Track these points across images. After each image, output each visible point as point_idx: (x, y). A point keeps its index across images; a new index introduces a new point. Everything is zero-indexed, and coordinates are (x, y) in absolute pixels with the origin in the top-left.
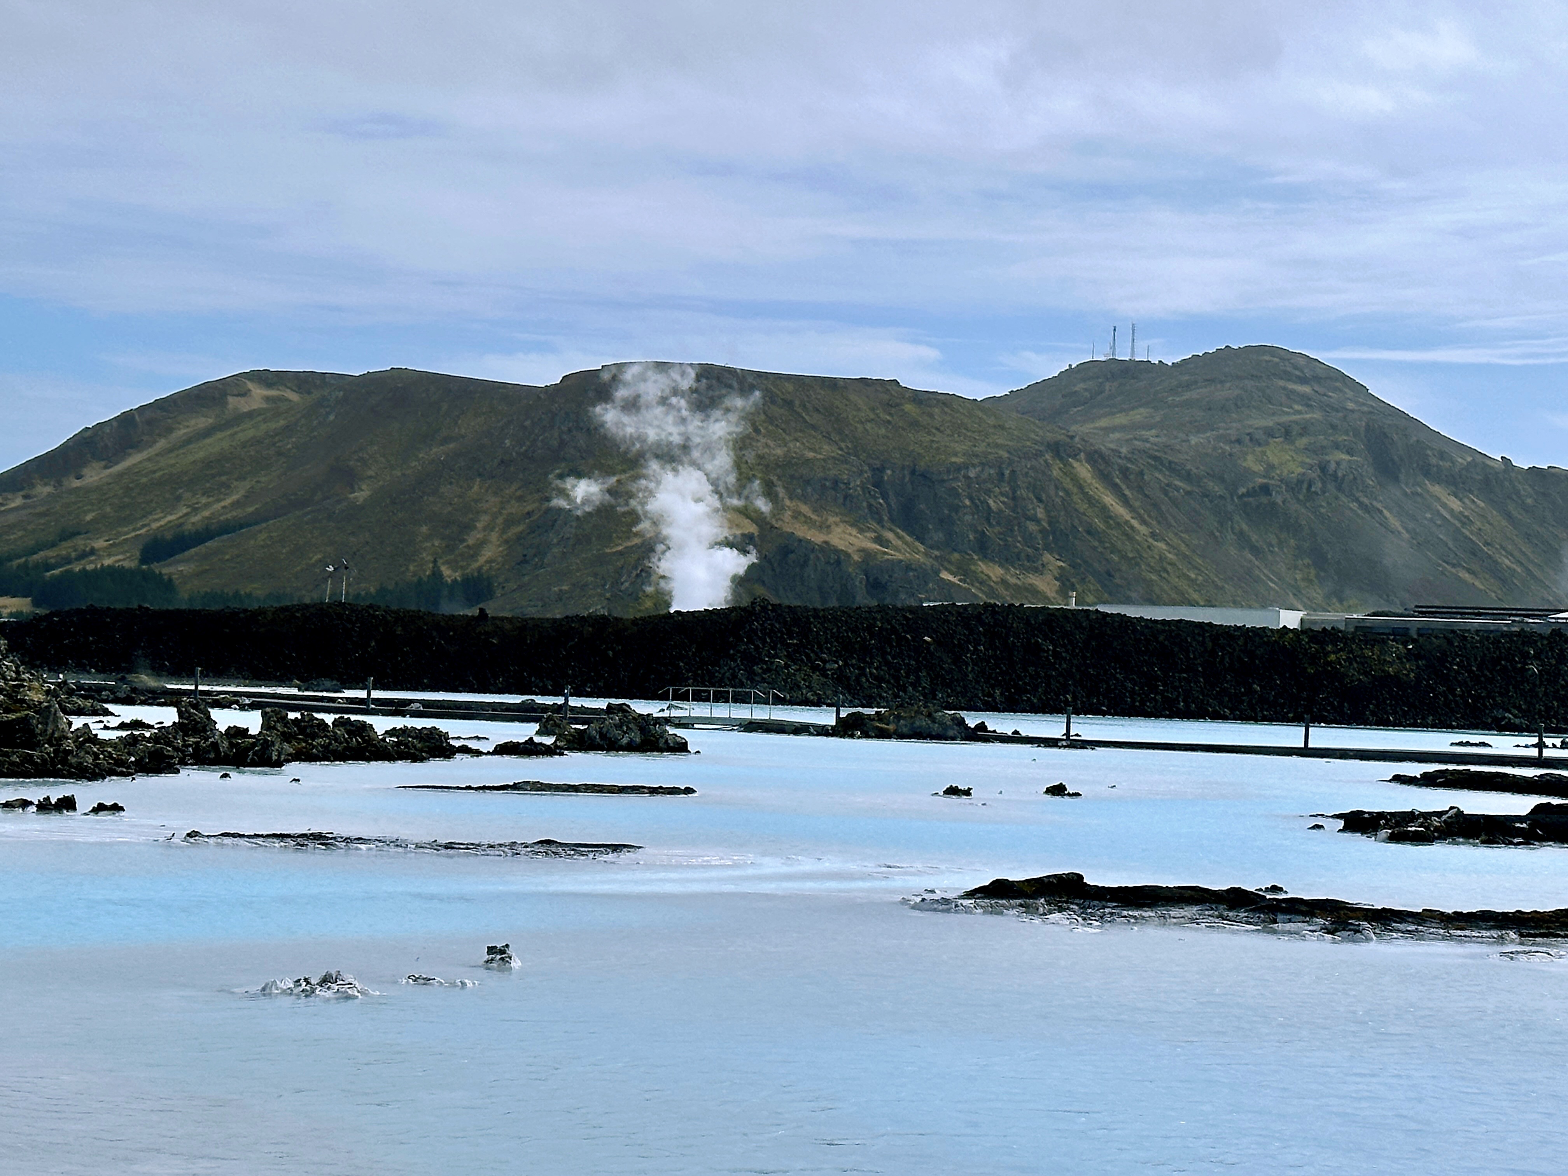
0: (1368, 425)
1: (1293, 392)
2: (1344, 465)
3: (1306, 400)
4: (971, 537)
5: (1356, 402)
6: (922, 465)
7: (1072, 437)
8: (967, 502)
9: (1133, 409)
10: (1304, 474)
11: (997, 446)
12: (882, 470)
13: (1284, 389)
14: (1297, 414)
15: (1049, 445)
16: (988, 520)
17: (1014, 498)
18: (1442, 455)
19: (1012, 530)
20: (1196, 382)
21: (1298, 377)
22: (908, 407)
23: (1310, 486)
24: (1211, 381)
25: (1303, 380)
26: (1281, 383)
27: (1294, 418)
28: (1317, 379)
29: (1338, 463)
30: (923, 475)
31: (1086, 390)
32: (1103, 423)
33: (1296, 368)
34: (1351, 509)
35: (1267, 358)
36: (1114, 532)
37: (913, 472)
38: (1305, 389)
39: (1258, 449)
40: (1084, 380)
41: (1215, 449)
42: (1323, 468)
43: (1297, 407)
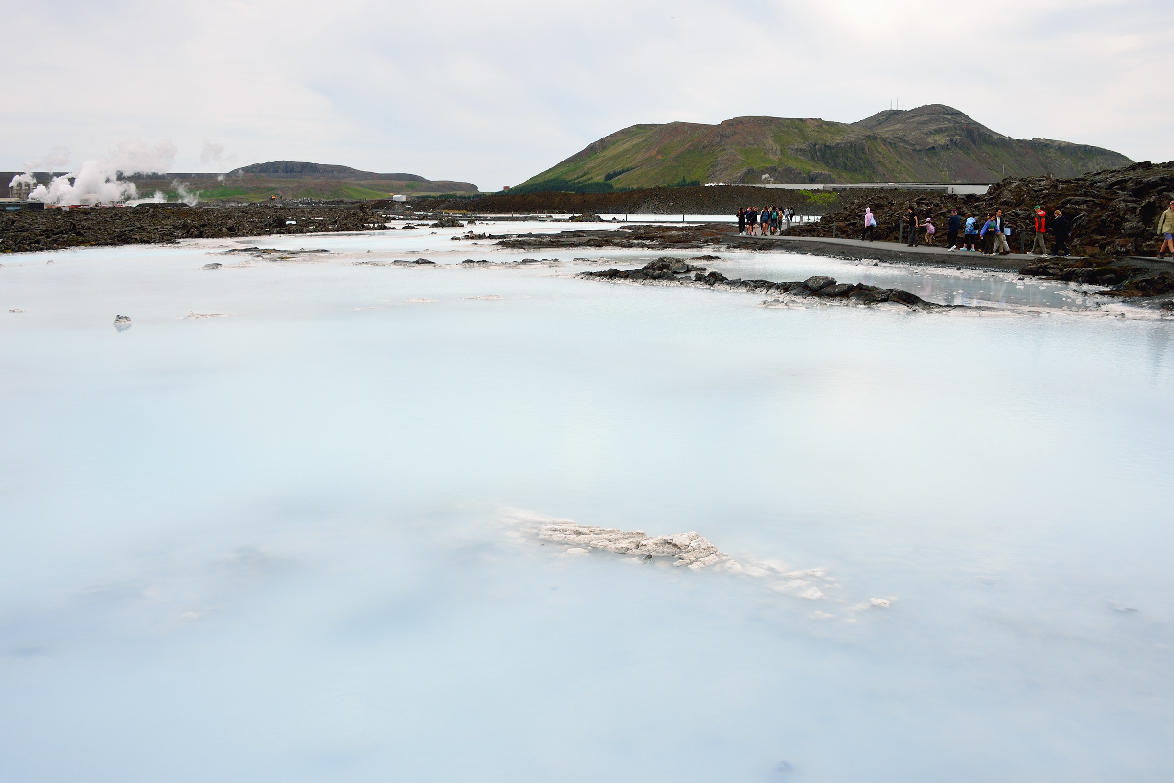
0: (966, 127)
1: (945, 118)
2: (958, 140)
3: (949, 120)
4: (842, 165)
5: (965, 120)
6: (827, 144)
7: (874, 134)
8: (841, 154)
9: (896, 124)
10: (946, 143)
11: (850, 137)
12: (815, 145)
13: (942, 117)
14: (946, 124)
15: (867, 136)
16: (847, 159)
17: (856, 153)
18: (990, 136)
19: (854, 162)
20: (915, 116)
21: (947, 113)
22: (824, 126)
23: (947, 147)
24: (920, 115)
25: (948, 114)
26: (941, 115)
27: (943, 126)
28: (953, 113)
29: (957, 139)
30: (828, 146)
31: (883, 119)
32: (886, 129)
33: (946, 110)
34: (960, 153)
35: (938, 108)
36: (886, 162)
37: (825, 146)
38: (949, 117)
39: (932, 136)
40: (883, 116)
41: (919, 136)
42: (952, 141)
43: (946, 123)
